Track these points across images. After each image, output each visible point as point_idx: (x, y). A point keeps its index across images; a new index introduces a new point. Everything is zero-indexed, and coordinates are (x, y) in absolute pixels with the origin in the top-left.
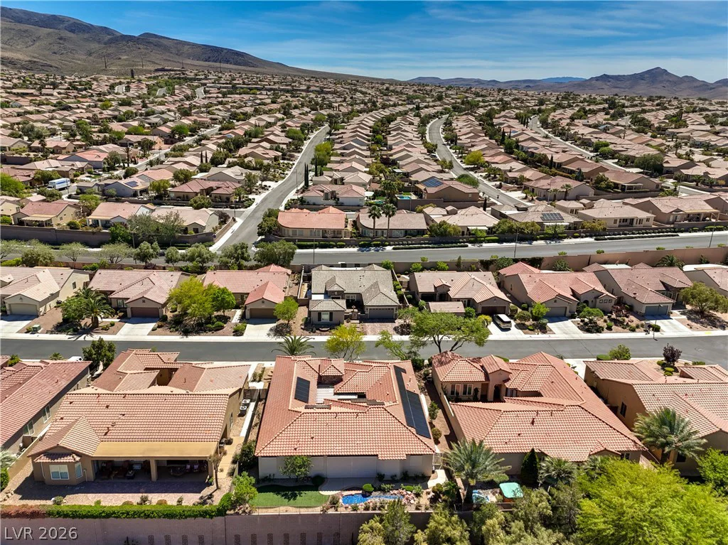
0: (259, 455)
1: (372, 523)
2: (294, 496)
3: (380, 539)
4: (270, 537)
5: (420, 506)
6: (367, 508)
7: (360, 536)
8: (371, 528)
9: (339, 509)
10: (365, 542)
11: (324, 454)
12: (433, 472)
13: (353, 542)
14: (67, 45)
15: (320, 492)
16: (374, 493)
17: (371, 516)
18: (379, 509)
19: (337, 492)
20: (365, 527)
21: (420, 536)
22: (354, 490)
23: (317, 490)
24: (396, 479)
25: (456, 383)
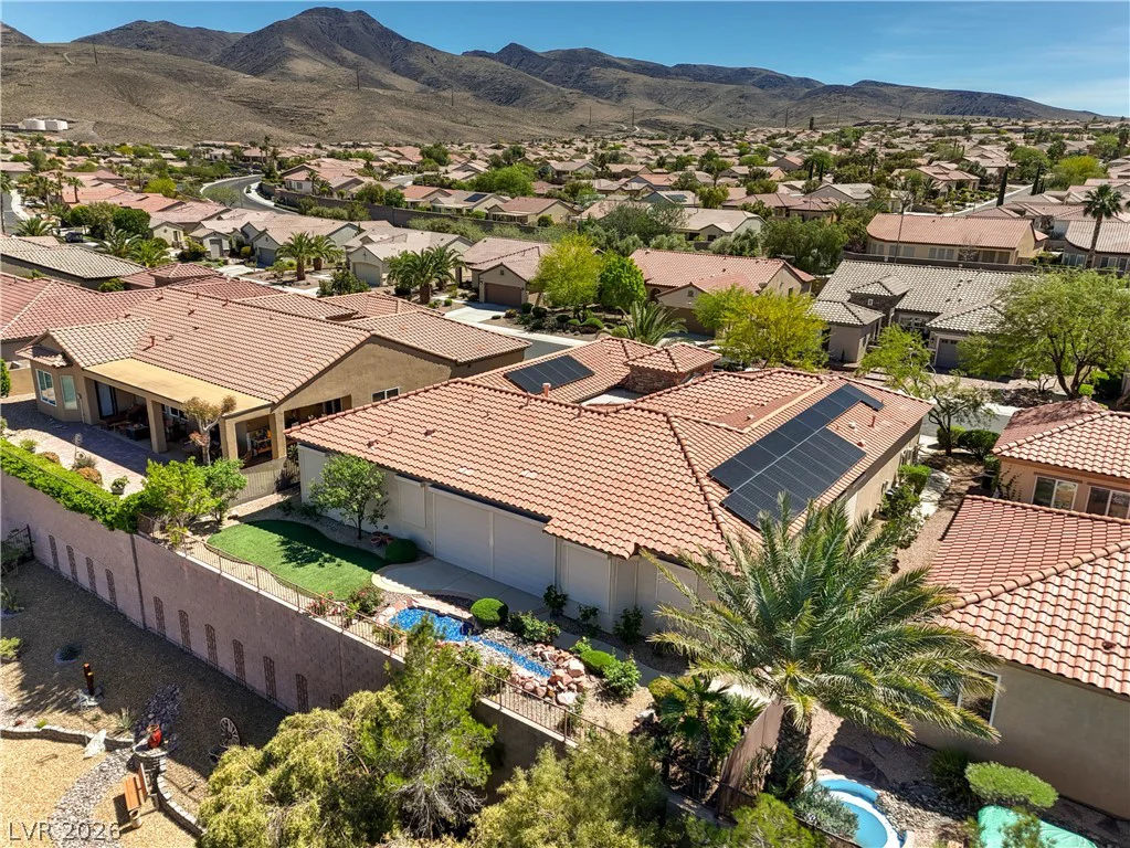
2: (308, 560)
9: (358, 626)
11: (425, 475)
15: (375, 576)
19: (412, 591)
23: (374, 571)
25: (1059, 474)
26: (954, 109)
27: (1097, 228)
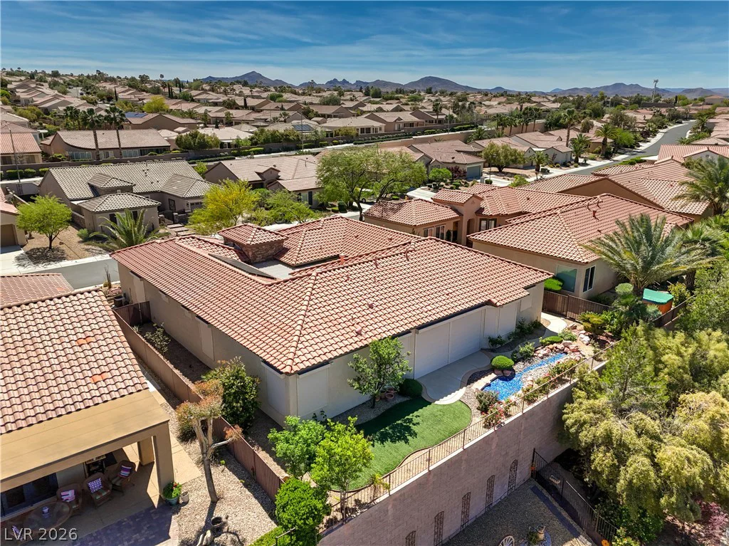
2: (406, 430)
15: (439, 403)
19: (462, 391)
23: (428, 403)
27: (95, 135)
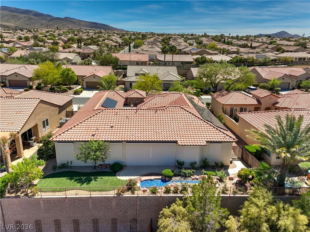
0: (55, 139)
1: (174, 207)
2: (89, 181)
3: (185, 225)
4: (57, 223)
5: (227, 190)
6: (168, 191)
7: (161, 221)
8: (174, 212)
9: (136, 192)
10: (166, 228)
11: (123, 140)
12: (231, 162)
13: (151, 229)
14: (32, 21)
15: (118, 177)
16: (174, 178)
17: (173, 200)
18: (181, 192)
19: (136, 177)
20: (166, 211)
21: (232, 223)
22: (154, 176)
23: (115, 176)
24: (196, 166)
25: (234, 106)
26: (92, 27)
27: (165, 56)
